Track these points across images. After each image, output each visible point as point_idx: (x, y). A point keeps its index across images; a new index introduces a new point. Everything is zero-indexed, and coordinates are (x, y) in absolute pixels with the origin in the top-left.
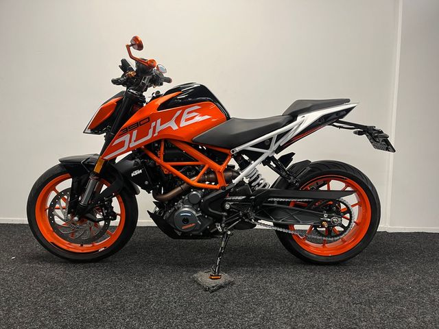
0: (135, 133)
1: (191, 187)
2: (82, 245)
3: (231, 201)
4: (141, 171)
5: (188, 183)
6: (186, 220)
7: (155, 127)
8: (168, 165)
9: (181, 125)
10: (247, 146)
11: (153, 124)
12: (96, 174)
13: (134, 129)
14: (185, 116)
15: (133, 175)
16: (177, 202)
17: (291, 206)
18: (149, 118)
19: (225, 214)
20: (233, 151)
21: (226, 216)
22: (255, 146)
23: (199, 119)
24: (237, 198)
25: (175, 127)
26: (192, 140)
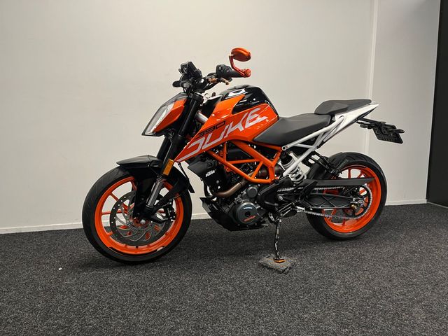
0: (210, 135)
1: (249, 183)
2: (137, 247)
3: (281, 192)
4: (214, 172)
5: (246, 179)
6: (248, 213)
7: (227, 129)
8: (230, 164)
9: (246, 127)
10: (297, 143)
11: (227, 127)
12: (165, 176)
13: (209, 133)
14: (249, 118)
15: (207, 175)
16: (236, 197)
17: (324, 194)
18: (225, 122)
19: (276, 204)
20: (284, 148)
21: (277, 207)
22: (303, 143)
23: (259, 119)
24: (285, 190)
25: (241, 129)
26: (253, 140)
